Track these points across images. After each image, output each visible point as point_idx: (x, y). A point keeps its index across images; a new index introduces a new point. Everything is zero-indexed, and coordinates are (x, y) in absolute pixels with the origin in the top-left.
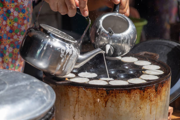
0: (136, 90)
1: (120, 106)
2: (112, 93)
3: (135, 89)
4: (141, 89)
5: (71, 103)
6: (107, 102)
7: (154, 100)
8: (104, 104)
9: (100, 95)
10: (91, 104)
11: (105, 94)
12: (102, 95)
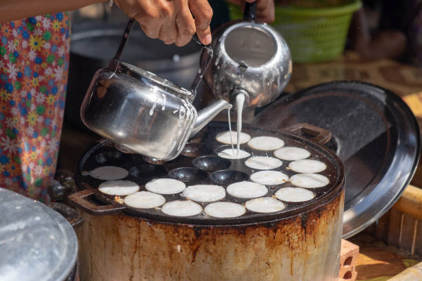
0: (257, 229)
1: (224, 261)
2: (207, 234)
3: (255, 227)
4: (268, 226)
5: (125, 249)
6: (197, 253)
7: (299, 246)
8: (190, 257)
9: (181, 237)
10: (164, 254)
11: (192, 236)
12: (185, 238)
